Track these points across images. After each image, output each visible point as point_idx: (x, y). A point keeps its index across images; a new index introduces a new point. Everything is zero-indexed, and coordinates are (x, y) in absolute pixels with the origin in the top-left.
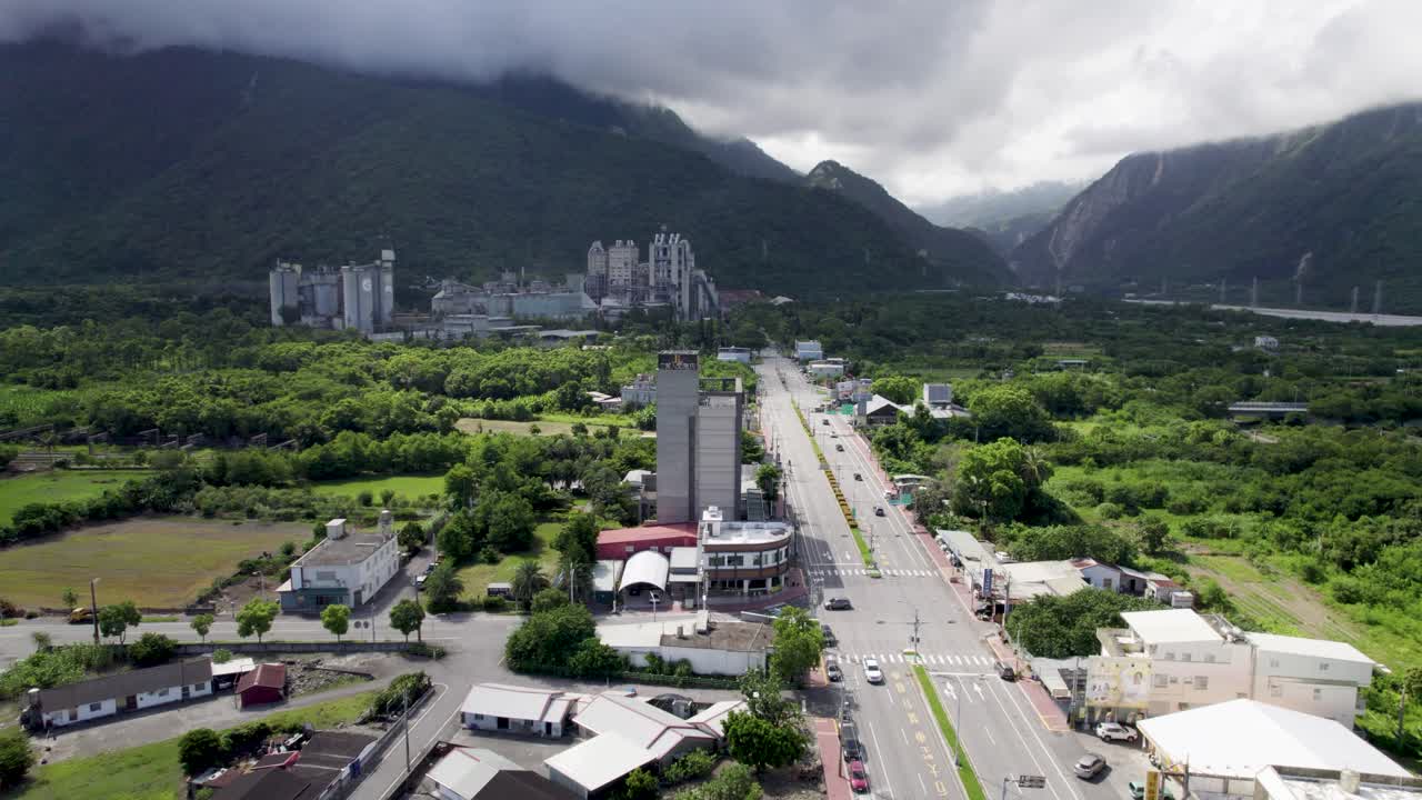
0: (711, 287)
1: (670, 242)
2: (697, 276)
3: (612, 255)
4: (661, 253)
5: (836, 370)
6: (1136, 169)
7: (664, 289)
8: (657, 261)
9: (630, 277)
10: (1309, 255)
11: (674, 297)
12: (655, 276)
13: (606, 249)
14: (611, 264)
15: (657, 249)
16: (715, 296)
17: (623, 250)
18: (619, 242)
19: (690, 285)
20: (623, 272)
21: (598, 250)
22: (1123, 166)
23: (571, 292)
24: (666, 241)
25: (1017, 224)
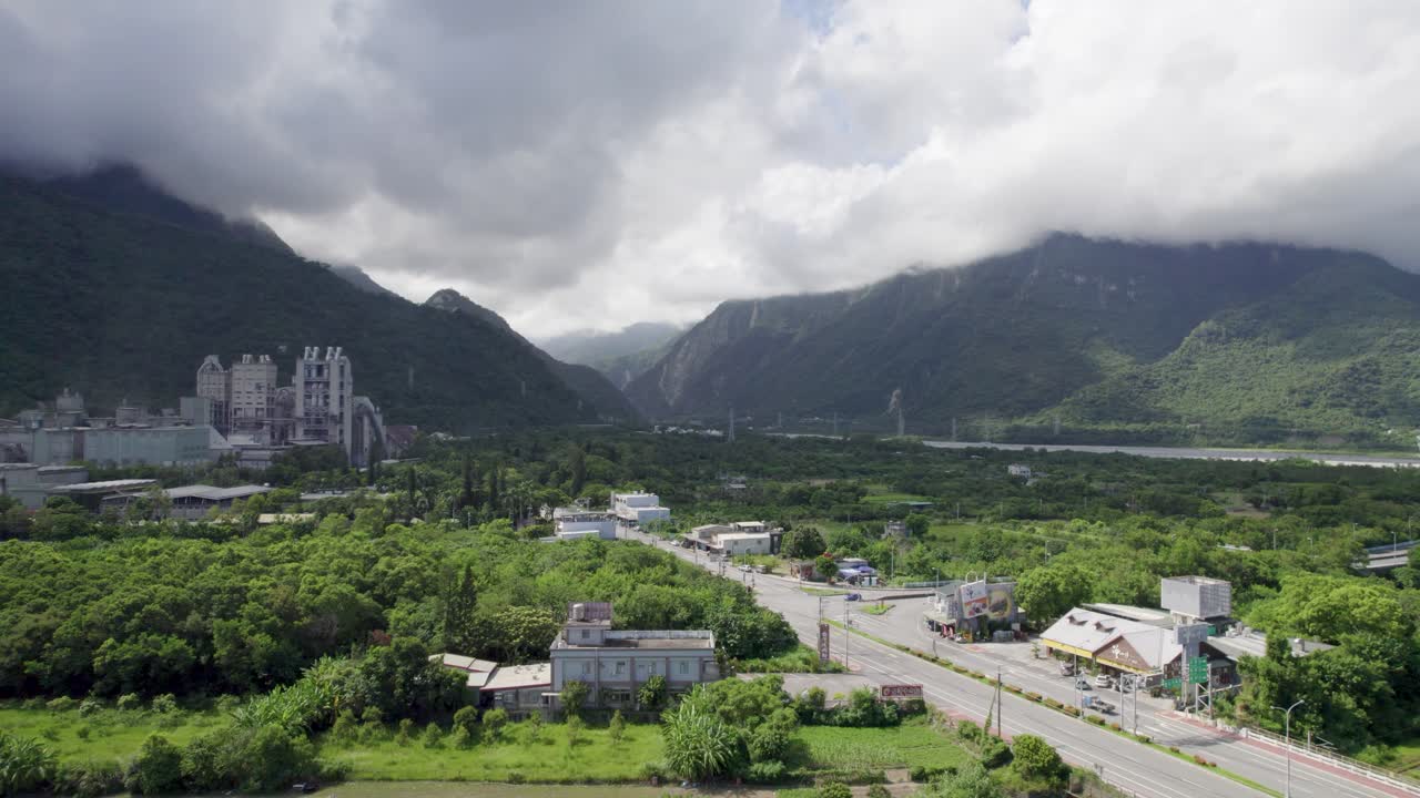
0: (379, 419)
1: (328, 357)
2: (361, 405)
3: (236, 375)
4: (314, 373)
5: (759, 541)
6: (732, 315)
7: (319, 421)
8: (308, 383)
9: (264, 406)
10: (897, 392)
11: (333, 432)
12: (305, 404)
13: (226, 367)
14: (236, 387)
15: (308, 368)
16: (383, 431)
17: (253, 367)
18: (247, 357)
19: (353, 417)
20: (254, 399)
21: (214, 367)
22: (722, 310)
23: (188, 424)
24: (322, 355)
25: (624, 363)
